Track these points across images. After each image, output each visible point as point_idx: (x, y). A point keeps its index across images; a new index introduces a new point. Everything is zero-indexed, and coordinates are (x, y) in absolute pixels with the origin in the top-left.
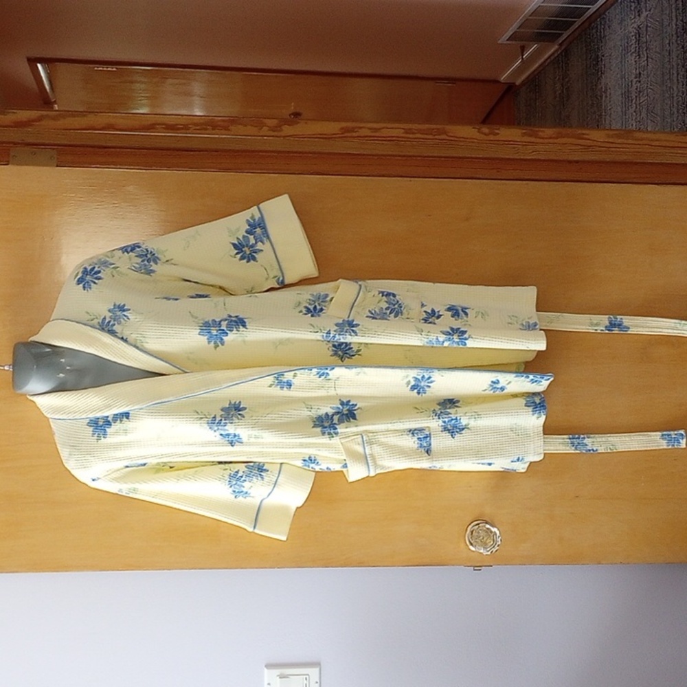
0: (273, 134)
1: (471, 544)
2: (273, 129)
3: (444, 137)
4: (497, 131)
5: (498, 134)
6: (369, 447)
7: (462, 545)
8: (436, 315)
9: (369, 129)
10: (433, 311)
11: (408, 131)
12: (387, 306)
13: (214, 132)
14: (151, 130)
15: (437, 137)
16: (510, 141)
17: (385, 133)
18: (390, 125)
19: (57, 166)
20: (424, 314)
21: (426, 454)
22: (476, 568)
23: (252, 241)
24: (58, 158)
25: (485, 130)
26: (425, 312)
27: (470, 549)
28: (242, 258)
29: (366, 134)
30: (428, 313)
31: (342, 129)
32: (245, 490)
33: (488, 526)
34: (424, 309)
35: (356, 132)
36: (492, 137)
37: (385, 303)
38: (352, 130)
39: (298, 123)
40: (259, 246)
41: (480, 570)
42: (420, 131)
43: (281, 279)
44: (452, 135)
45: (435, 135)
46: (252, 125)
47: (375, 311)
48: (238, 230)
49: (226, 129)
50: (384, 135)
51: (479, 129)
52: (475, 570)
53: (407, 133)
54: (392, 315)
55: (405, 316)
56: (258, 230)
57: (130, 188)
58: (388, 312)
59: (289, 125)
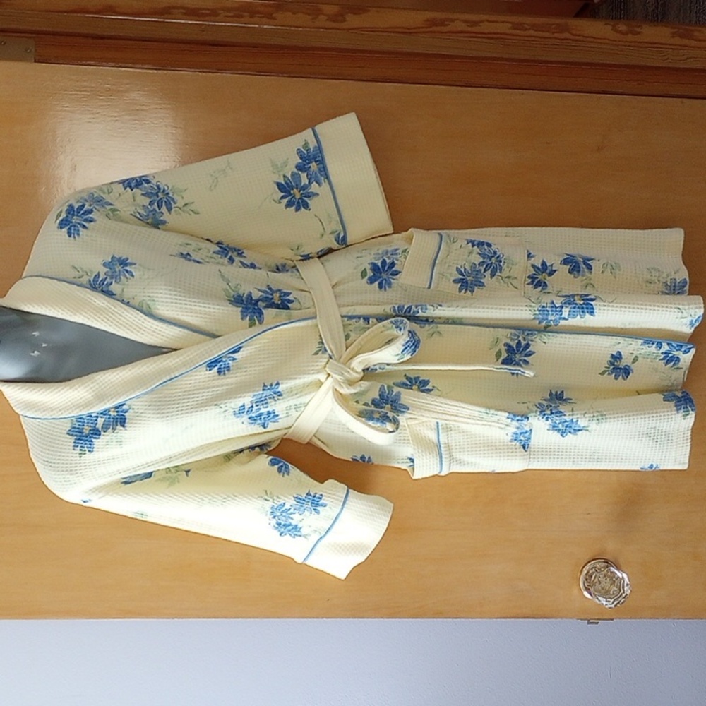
0: (334, 25)
1: (587, 590)
2: (333, 18)
3: (566, 35)
4: (639, 30)
5: (639, 33)
6: (445, 434)
7: (576, 591)
8: (548, 271)
9: (466, 22)
10: (544, 264)
11: (518, 26)
12: (481, 260)
13: (252, 20)
14: (166, 16)
15: (556, 35)
16: (655, 43)
17: (485, 27)
18: (493, 18)
19: (35, 61)
20: (532, 269)
21: (523, 450)
22: (591, 621)
23: (305, 180)
24: (36, 50)
25: (622, 27)
26: (533, 266)
27: (585, 596)
28: (289, 205)
29: (459, 29)
30: (538, 268)
31: (428, 20)
32: (293, 523)
33: (612, 569)
34: (532, 261)
35: (447, 25)
36: (630, 37)
37: (478, 256)
38: (442, 23)
39: (369, 11)
40: (314, 187)
41: (597, 623)
42: (534, 27)
43: (342, 235)
44: (578, 33)
45: (553, 33)
46: (303, 13)
47: (465, 269)
48: (285, 163)
49: (270, 16)
50: (486, 31)
51: (613, 26)
52: (589, 623)
53: (515, 29)
54: (488, 274)
55: (506, 273)
56: (314, 166)
57: (134, 95)
58: (483, 268)
59: (355, 14)
